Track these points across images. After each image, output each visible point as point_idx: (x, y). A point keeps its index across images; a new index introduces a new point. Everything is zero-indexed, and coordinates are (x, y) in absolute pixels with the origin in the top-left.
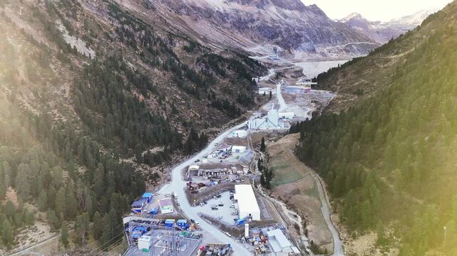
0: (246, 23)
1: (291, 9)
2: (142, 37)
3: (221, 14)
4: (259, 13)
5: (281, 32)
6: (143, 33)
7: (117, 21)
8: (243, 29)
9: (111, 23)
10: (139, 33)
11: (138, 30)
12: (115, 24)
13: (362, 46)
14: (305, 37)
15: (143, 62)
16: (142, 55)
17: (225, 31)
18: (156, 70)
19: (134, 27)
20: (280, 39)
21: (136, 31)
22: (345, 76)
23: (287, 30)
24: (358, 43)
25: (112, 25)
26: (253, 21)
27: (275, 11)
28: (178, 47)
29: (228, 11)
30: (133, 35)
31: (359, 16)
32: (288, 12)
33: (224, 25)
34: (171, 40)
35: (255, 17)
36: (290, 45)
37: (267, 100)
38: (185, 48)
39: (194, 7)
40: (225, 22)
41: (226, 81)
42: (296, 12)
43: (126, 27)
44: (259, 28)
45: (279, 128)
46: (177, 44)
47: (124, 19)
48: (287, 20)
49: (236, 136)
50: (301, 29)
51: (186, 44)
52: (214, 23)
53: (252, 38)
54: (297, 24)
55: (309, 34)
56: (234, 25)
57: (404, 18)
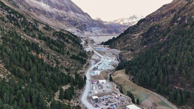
0: (62, 18)
1: (79, 13)
2: (22, 21)
3: (50, 13)
4: (67, 14)
5: (78, 23)
6: (22, 19)
7: (6, 11)
8: (61, 21)
9: (2, 12)
10: (20, 19)
11: (19, 17)
12: (5, 13)
13: (108, 30)
14: (88, 26)
15: (27, 35)
16: (25, 31)
17: (53, 21)
18: (35, 39)
19: (16, 16)
20: (78, 26)
21: (18, 17)
22: (119, 43)
23: (80, 22)
24: (106, 29)
25: (4, 14)
26: (65, 17)
27: (73, 14)
28: (40, 27)
29: (53, 12)
30: (17, 20)
31: (100, 19)
32: (78, 14)
33: (52, 18)
34: (36, 23)
35: (66, 15)
36: (83, 29)
37: (92, 54)
38: (45, 28)
39: (36, 9)
40: (52, 17)
41: (69, 45)
42: (82, 15)
43: (12, 15)
44: (69, 21)
45: (109, 68)
46: (40, 26)
47: (10, 11)
48: (79, 18)
49: (96, 74)
50: (85, 22)
51: (45, 26)
52: (47, 17)
53: (66, 25)
54: (83, 20)
55: (89, 24)
56: (57, 19)
57: (115, 21)
